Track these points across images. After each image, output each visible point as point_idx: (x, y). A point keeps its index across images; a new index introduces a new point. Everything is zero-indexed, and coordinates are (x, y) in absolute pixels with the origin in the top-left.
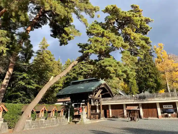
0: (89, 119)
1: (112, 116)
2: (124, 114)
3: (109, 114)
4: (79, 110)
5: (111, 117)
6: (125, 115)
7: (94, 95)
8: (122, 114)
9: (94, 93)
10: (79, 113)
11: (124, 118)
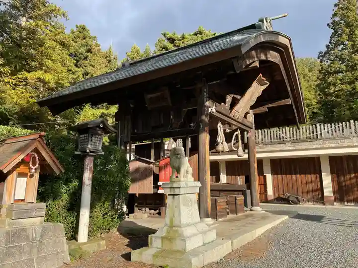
0: (207, 216)
1: (277, 195)
2: (322, 188)
3: (266, 191)
4: (156, 170)
5: (269, 199)
6: (325, 194)
7: (228, 105)
8: (316, 190)
9: (229, 99)
10: (156, 187)
11: (324, 204)
